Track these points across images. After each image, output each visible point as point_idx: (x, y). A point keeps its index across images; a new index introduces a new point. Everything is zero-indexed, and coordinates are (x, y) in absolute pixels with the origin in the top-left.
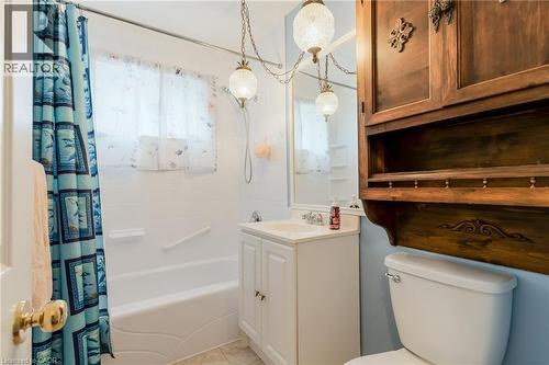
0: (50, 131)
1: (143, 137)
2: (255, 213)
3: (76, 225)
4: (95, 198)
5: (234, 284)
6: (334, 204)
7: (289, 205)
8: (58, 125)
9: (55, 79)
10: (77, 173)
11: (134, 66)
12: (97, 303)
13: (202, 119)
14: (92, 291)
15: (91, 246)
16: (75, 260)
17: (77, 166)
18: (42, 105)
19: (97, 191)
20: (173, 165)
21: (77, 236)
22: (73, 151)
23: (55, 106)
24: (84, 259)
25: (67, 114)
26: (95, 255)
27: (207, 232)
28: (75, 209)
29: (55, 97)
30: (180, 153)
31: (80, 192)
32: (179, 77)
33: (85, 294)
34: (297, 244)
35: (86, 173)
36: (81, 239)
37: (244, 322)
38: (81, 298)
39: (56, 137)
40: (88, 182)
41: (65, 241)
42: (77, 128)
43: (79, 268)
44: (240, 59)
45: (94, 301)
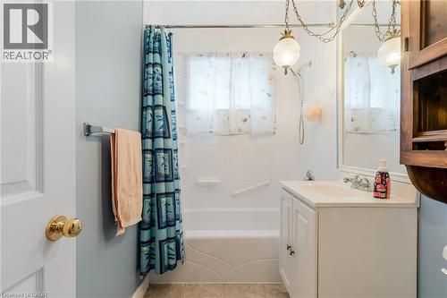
0: (150, 111)
1: (219, 110)
2: (308, 173)
3: (163, 172)
4: (174, 155)
5: (275, 233)
6: (382, 169)
7: (338, 167)
8: (155, 107)
9: (153, 78)
10: (164, 138)
11: (213, 59)
12: (175, 225)
13: (264, 91)
14: (171, 216)
15: (171, 187)
16: (162, 194)
17: (164, 133)
18: (146, 96)
19: (176, 150)
20: (240, 130)
21: (163, 179)
22: (161, 123)
23: (153, 95)
24: (167, 194)
25: (159, 100)
26: (174, 193)
27: (267, 185)
28: (162, 161)
29: (153, 90)
30: (245, 120)
31: (165, 150)
32: (245, 59)
33: (167, 217)
34: (319, 208)
35: (169, 137)
36: (166, 181)
37: (282, 270)
38: (164, 220)
39: (153, 116)
40: (170, 144)
41: (157, 182)
42: (164, 108)
43: (163, 200)
44: (282, 30)
45: (173, 223)
